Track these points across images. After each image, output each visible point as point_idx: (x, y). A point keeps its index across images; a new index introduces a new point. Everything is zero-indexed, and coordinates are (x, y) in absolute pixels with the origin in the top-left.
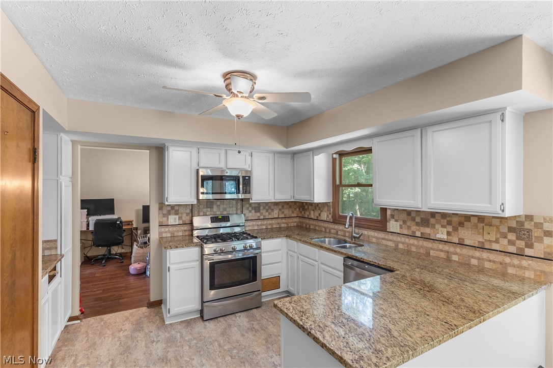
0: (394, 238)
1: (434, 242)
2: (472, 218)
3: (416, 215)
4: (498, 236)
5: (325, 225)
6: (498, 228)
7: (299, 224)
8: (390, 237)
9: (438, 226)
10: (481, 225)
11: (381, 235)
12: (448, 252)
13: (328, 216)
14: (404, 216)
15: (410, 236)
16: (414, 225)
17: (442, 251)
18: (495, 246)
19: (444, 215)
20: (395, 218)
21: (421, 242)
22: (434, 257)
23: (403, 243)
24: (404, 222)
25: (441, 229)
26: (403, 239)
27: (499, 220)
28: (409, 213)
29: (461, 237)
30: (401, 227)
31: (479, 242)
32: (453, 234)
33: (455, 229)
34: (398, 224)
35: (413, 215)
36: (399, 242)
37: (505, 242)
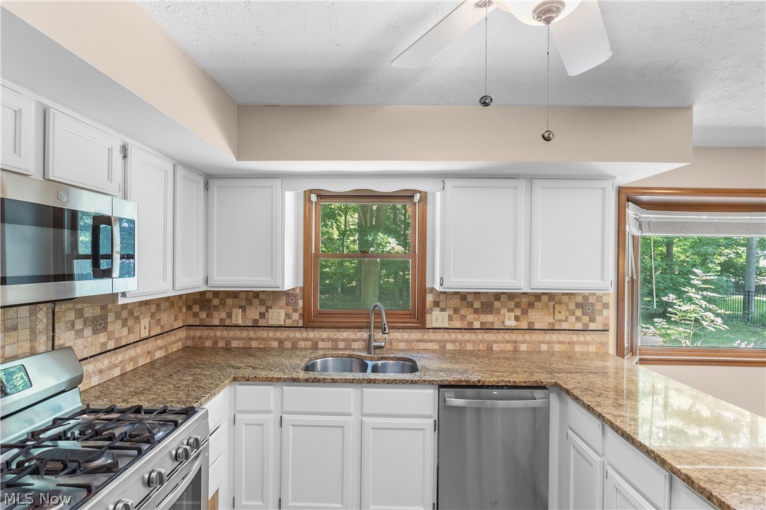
0: (439, 336)
1: (499, 332)
2: (543, 297)
3: (475, 299)
4: (567, 315)
5: (278, 335)
6: (567, 306)
7: (190, 343)
8: (432, 335)
9: (504, 311)
10: (551, 304)
11: (415, 335)
12: (515, 342)
13: (288, 316)
14: (456, 302)
15: (465, 329)
16: (471, 314)
17: (508, 342)
18: (565, 326)
19: (511, 296)
20: (441, 306)
21: (481, 336)
22: (497, 352)
23: (454, 342)
24: (456, 311)
25: (508, 314)
26: (453, 336)
27: (567, 297)
28: (463, 297)
29: (531, 320)
30: (450, 318)
31: (549, 323)
32: (522, 318)
33: (525, 312)
34: (446, 314)
35: (470, 298)
36: (447, 341)
37: (572, 319)
